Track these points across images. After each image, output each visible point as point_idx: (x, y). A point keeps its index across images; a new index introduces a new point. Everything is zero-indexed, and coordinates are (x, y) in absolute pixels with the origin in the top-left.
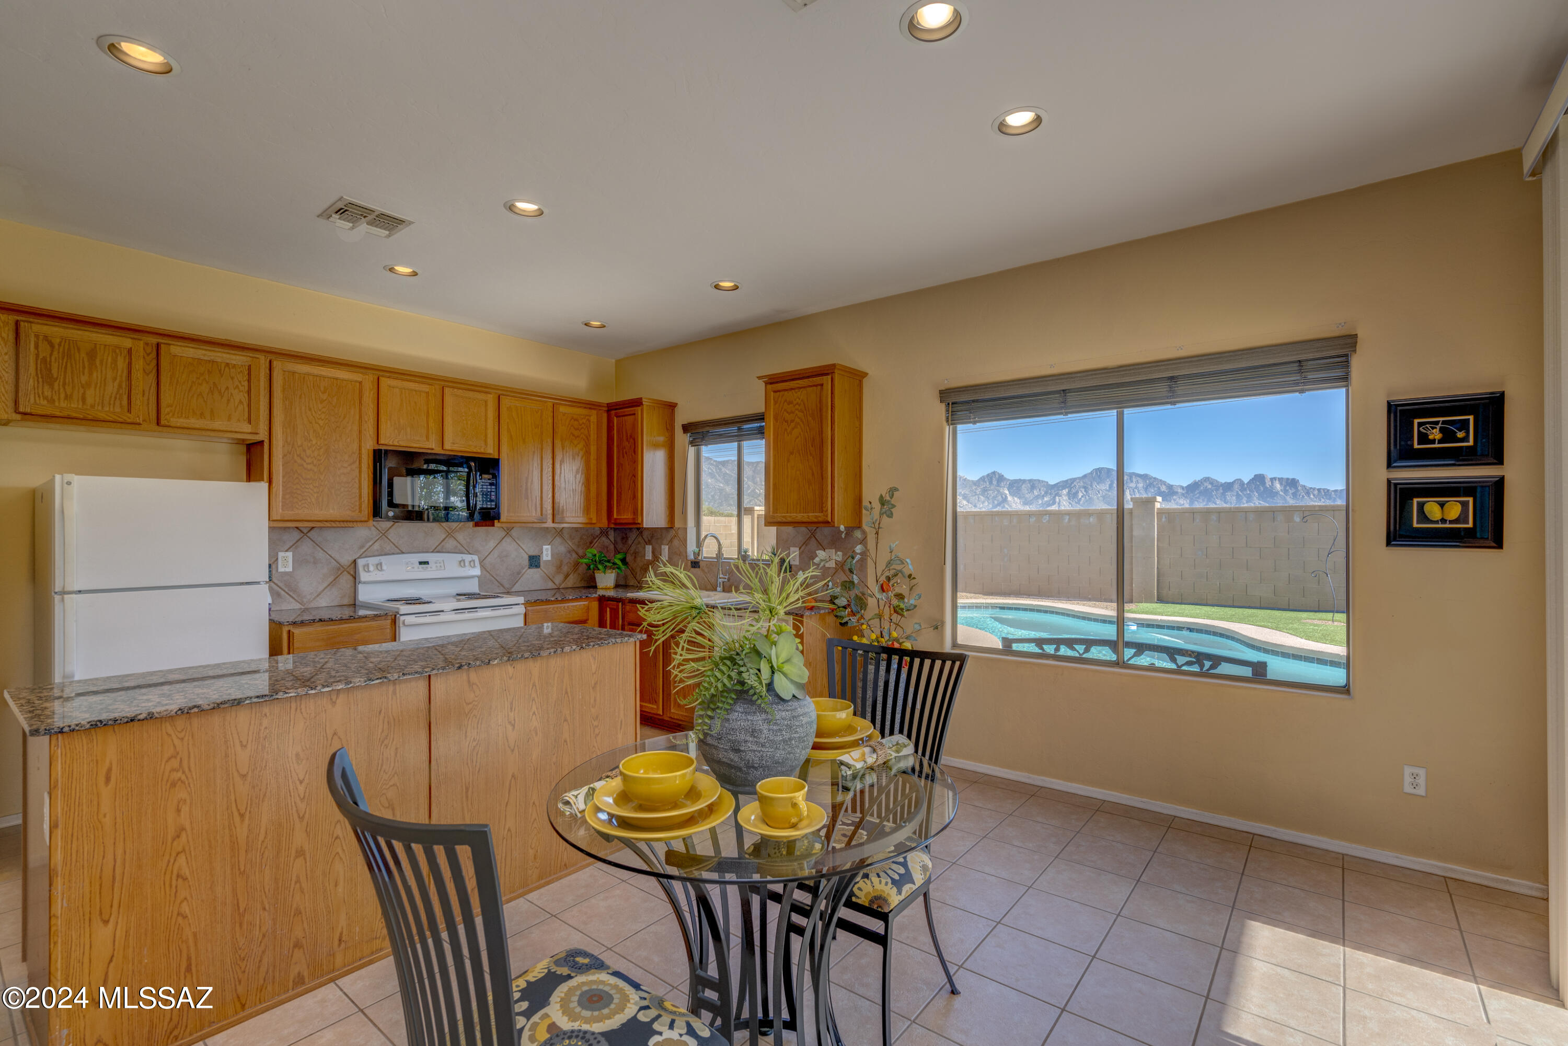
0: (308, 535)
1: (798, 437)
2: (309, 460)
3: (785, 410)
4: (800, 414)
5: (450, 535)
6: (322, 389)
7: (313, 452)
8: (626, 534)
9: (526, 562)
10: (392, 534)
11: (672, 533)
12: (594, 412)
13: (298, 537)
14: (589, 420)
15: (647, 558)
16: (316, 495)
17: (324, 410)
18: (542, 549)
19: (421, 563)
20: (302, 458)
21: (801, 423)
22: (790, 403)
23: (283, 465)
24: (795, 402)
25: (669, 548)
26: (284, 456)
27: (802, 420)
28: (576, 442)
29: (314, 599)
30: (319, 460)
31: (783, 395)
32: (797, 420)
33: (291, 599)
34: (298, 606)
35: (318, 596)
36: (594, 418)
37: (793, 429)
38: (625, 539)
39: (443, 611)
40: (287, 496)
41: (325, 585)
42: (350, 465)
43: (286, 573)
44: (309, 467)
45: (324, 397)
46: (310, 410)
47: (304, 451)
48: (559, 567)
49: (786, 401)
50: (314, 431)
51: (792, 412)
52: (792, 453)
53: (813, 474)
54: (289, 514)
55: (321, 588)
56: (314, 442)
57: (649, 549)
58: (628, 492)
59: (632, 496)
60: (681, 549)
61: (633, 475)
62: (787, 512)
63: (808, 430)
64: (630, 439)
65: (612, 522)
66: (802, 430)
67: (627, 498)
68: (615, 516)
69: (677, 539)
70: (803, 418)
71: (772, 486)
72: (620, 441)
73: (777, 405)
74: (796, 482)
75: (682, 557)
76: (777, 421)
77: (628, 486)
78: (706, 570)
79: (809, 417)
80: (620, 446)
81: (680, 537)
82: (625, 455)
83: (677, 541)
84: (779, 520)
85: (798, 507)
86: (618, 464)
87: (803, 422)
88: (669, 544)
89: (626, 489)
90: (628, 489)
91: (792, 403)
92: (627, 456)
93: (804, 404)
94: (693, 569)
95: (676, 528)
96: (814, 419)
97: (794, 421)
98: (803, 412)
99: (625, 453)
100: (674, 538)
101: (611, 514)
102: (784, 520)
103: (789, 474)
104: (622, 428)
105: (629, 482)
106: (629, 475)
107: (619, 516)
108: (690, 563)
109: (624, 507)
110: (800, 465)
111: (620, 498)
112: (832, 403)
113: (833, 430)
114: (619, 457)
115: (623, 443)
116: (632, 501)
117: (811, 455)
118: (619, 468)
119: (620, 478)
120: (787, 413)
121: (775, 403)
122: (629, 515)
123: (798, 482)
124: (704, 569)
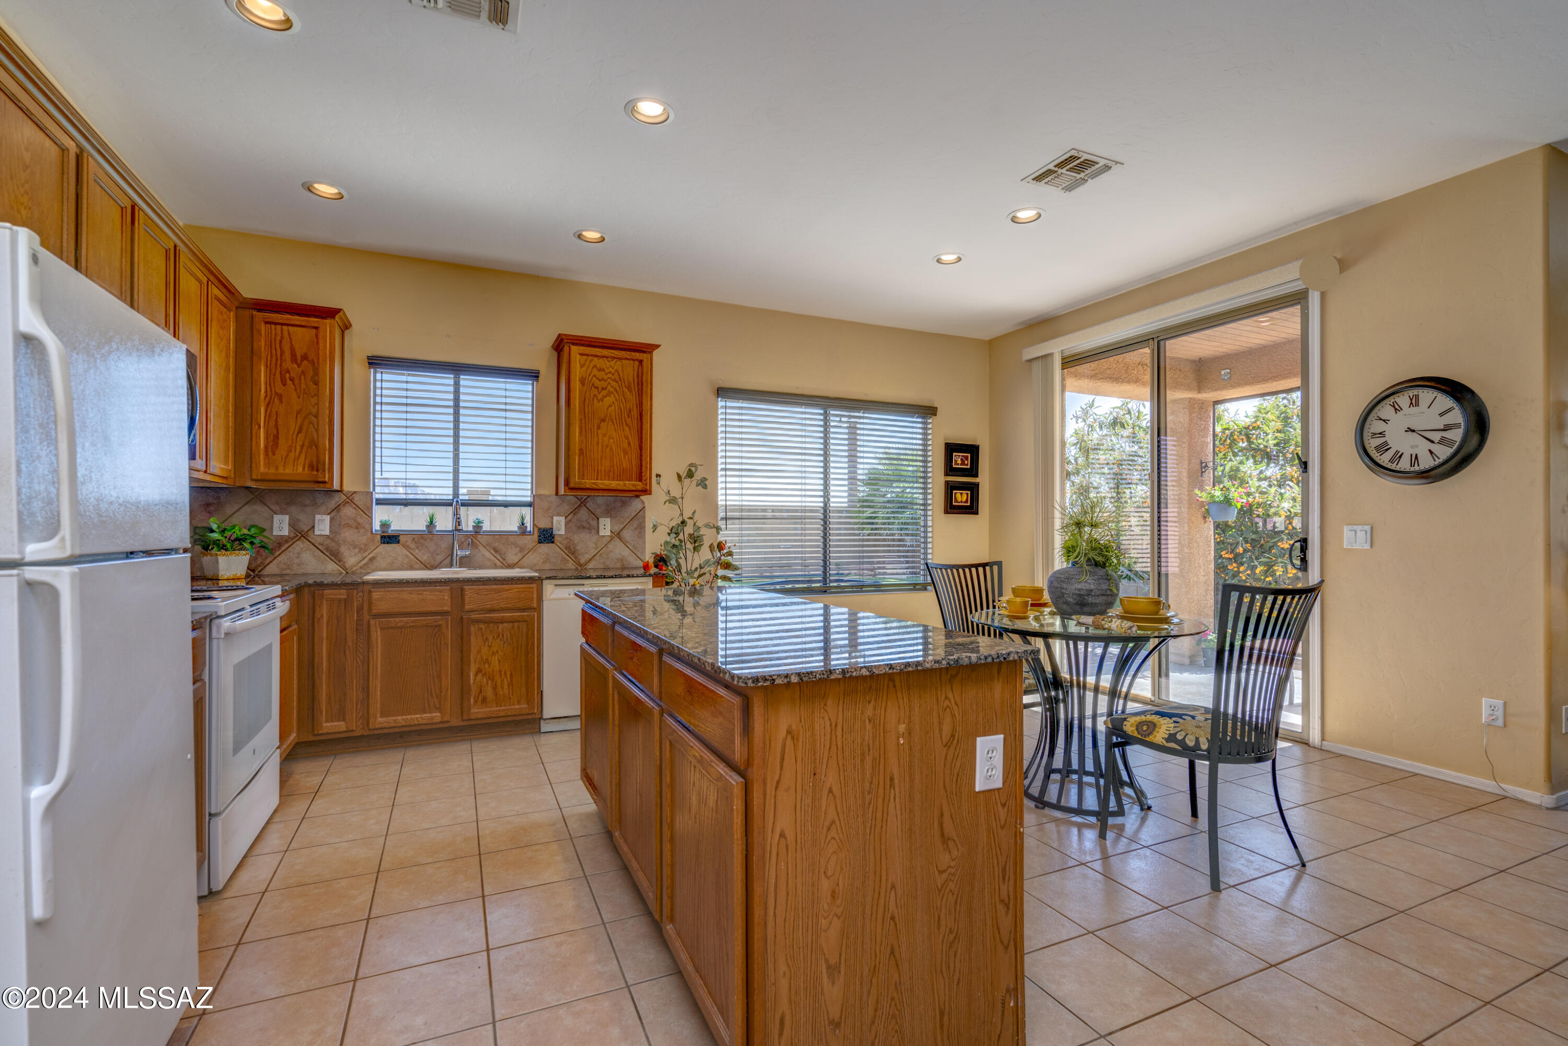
1: (610, 406)
3: (594, 376)
4: (613, 383)
11: (340, 498)
12: (231, 306)
14: (229, 317)
15: (275, 533)
21: (615, 393)
22: (600, 370)
24: (607, 371)
25: (332, 520)
27: (615, 390)
28: (220, 348)
31: (591, 361)
32: (612, 389)
36: (232, 316)
37: (605, 397)
49: (595, 366)
51: (603, 379)
52: (604, 421)
53: (629, 444)
57: (282, 519)
58: (297, 436)
59: (307, 443)
60: (360, 520)
61: (310, 413)
62: (597, 479)
63: (623, 401)
64: (302, 361)
65: (254, 477)
66: (616, 400)
67: (294, 445)
68: (262, 469)
69: (352, 506)
70: (617, 388)
71: (577, 451)
72: (277, 360)
73: (584, 369)
74: (608, 450)
75: (362, 531)
76: (583, 385)
77: (297, 428)
78: (413, 546)
79: (624, 389)
80: (276, 368)
81: (358, 503)
82: (289, 382)
83: (351, 509)
84: (588, 486)
85: (611, 474)
86: (269, 393)
87: (617, 392)
88: (333, 514)
89: (292, 432)
90: (296, 432)
91: (603, 370)
92: (293, 384)
93: (619, 375)
94: (386, 545)
95: (349, 492)
96: (630, 391)
97: (606, 389)
98: (617, 382)
99: (288, 379)
100: (344, 505)
101: (254, 465)
102: (595, 487)
103: (600, 441)
104: (281, 342)
105: (299, 423)
106: (298, 412)
107: (272, 470)
108: (379, 537)
109: (286, 457)
110: (614, 433)
111: (276, 444)
112: (651, 381)
113: (651, 405)
114: (272, 384)
115: (284, 364)
116: (307, 450)
117: (627, 425)
118: (271, 399)
119: (277, 414)
120: (598, 379)
121: (582, 366)
122: (300, 469)
123: (611, 450)
124: (408, 544)
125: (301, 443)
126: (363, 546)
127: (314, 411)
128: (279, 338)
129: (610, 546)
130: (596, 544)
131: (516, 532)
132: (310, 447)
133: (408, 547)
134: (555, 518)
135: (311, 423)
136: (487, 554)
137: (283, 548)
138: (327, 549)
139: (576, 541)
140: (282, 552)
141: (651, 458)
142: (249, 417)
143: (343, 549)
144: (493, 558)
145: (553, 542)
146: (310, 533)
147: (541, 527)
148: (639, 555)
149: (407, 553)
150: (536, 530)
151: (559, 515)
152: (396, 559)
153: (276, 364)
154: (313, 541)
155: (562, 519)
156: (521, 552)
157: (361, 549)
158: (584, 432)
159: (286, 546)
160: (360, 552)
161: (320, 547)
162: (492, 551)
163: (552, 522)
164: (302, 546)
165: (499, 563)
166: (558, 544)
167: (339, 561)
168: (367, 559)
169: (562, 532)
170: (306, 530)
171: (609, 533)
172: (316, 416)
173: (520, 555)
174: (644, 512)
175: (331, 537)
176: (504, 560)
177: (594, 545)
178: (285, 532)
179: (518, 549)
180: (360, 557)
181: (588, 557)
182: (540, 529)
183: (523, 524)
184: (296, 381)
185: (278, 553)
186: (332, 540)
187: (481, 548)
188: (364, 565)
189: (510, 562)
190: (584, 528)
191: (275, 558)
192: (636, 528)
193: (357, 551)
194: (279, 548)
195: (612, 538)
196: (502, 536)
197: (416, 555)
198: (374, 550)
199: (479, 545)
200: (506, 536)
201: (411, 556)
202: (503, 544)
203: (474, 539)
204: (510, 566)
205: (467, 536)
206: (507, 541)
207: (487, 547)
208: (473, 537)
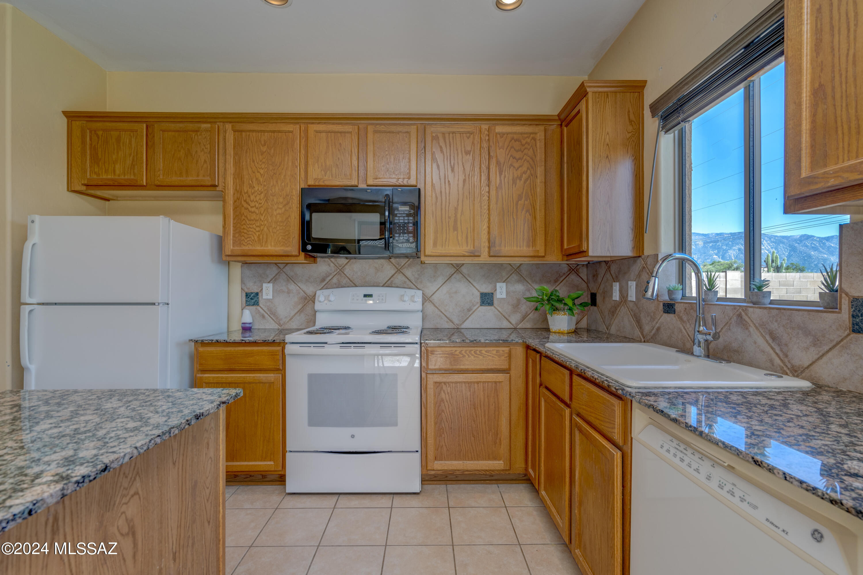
0: (284, 270)
2: (252, 204)
5: (399, 271)
6: (263, 143)
7: (256, 197)
8: (596, 271)
9: (478, 299)
10: (348, 271)
11: (640, 263)
12: (542, 128)
13: (277, 272)
14: (534, 139)
15: (614, 299)
16: (257, 234)
17: (264, 160)
18: (496, 286)
19: (365, 296)
20: (247, 203)
23: (233, 210)
25: (637, 285)
26: (235, 202)
28: (516, 165)
29: (288, 322)
30: (260, 204)
33: (272, 320)
34: (277, 327)
35: (290, 319)
36: (540, 136)
38: (595, 276)
39: (326, 343)
40: (237, 235)
41: (296, 311)
42: (285, 206)
43: (269, 300)
44: (253, 209)
45: (264, 149)
46: (253, 161)
47: (249, 196)
48: (516, 307)
50: (257, 179)
54: (238, 249)
55: (293, 313)
56: (256, 189)
57: (616, 287)
61: (579, 190)
68: (566, 246)
69: (646, 272)
77: (576, 206)
78: (685, 318)
80: (569, 160)
81: (649, 268)
83: (646, 274)
88: (637, 279)
89: (574, 211)
94: (666, 315)
101: (564, 244)
108: (661, 305)
109: (573, 234)
118: (568, 187)
119: (570, 199)
124: (681, 315)
126: (652, 315)
127: (580, 186)
131: (815, 304)
133: (682, 319)
135: (580, 199)
136: (760, 341)
137: (617, 312)
138: (635, 315)
140: (617, 316)
143: (642, 316)
144: (768, 349)
146: (627, 298)
147: (856, 294)
149: (681, 326)
150: (846, 302)
152: (673, 332)
154: (629, 307)
156: (814, 345)
157: (651, 317)
160: (651, 320)
161: (632, 313)
162: (768, 337)
164: (624, 310)
165: (777, 361)
167: (640, 328)
168: (655, 329)
170: (625, 296)
173: (812, 354)
175: (637, 302)
176: (787, 356)
178: (618, 297)
179: (809, 340)
180: (651, 326)
182: (853, 300)
185: (615, 316)
186: (637, 306)
187: (752, 329)
188: (654, 334)
189: (796, 362)
191: (615, 320)
193: (649, 319)
196: (782, 311)
197: (687, 330)
198: (659, 319)
199: (750, 326)
200: (788, 312)
201: (684, 331)
202: (783, 326)
203: (743, 313)
204: (796, 371)
205: (735, 309)
206: (791, 321)
207: (760, 330)
208: (743, 310)
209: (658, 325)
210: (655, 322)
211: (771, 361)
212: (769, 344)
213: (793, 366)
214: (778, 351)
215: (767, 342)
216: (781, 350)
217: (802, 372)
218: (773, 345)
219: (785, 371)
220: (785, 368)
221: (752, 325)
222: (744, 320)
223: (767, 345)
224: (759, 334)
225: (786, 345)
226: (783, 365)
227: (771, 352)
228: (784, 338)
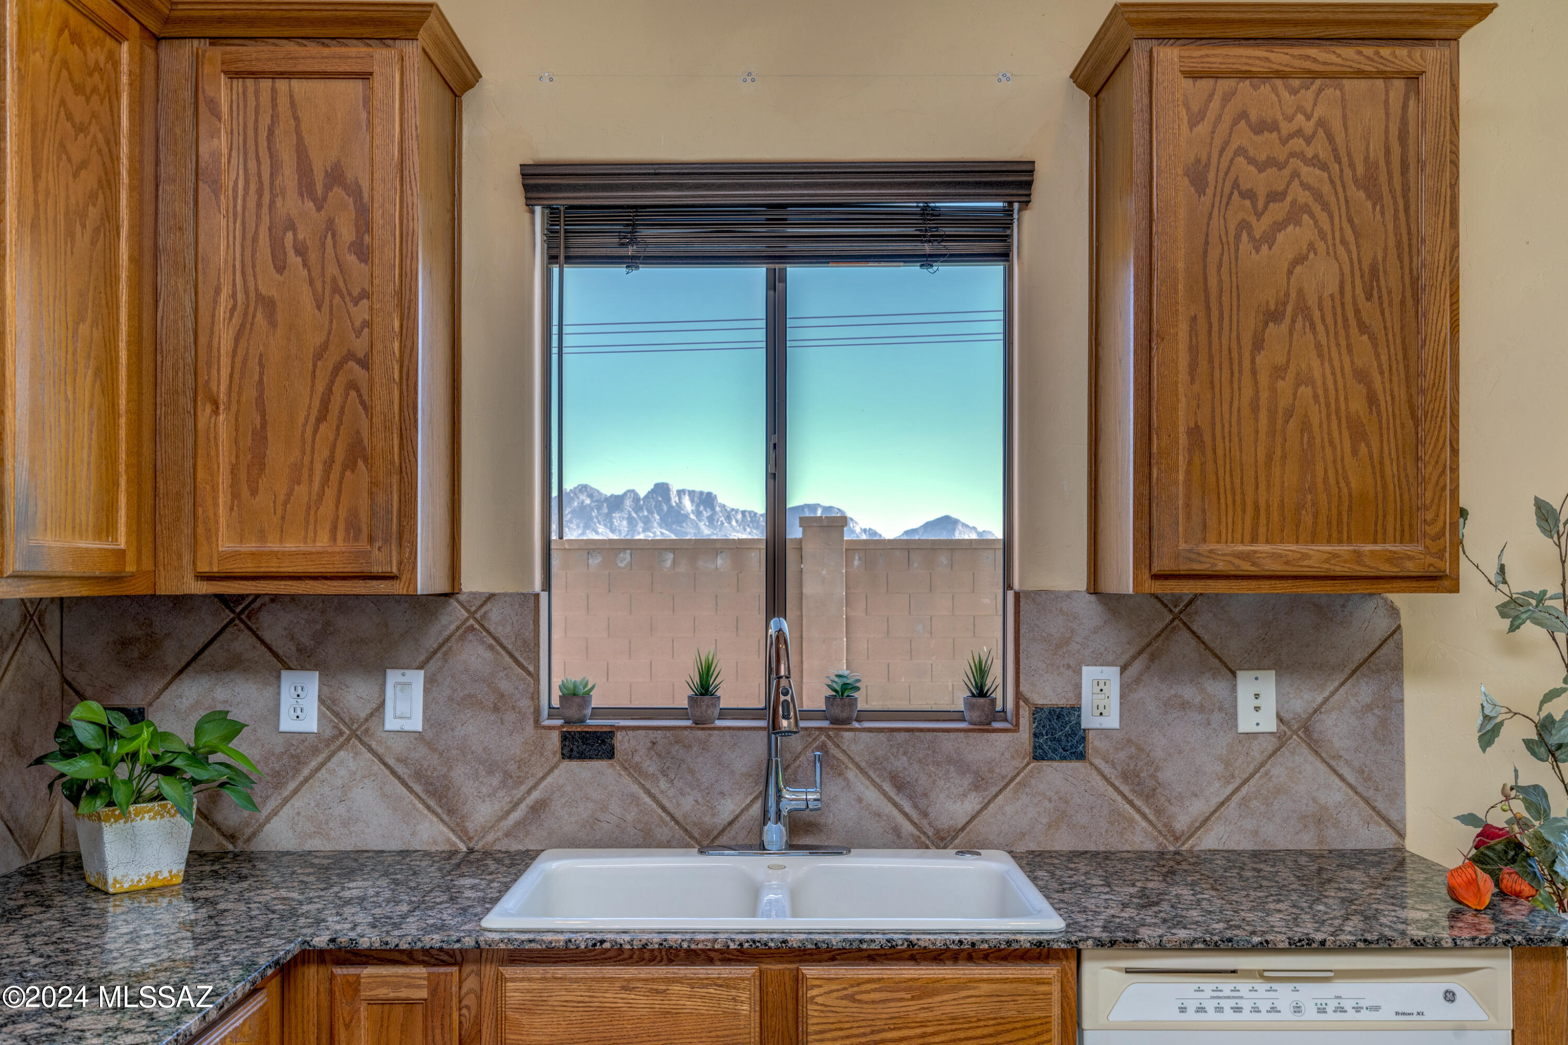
1: (1301, 260)
3: (1241, 152)
4: (1310, 174)
11: (452, 615)
14: (114, 63)
15: (284, 727)
21: (1317, 208)
22: (1262, 127)
24: (1286, 128)
25: (430, 683)
27: (1318, 196)
31: (1227, 98)
32: (1304, 197)
37: (1280, 226)
49: (1244, 115)
51: (1272, 162)
52: (1274, 316)
53: (1372, 400)
57: (303, 686)
58: (316, 431)
59: (340, 455)
60: (504, 685)
61: (351, 356)
62: (1254, 540)
63: (1350, 236)
64: (328, 188)
65: (203, 568)
66: (1323, 236)
67: (307, 460)
68: (225, 543)
69: (482, 642)
70: (1326, 189)
71: (1183, 440)
72: (260, 192)
73: (1203, 129)
74: (1292, 424)
75: (511, 717)
76: (1201, 191)
77: (316, 403)
78: (651, 767)
79: (1352, 188)
80: (258, 216)
81: (499, 631)
82: (294, 260)
83: (481, 650)
84: (1221, 567)
85: (1307, 518)
86: (240, 297)
87: (1325, 207)
88: (433, 665)
89: (301, 420)
90: (312, 420)
91: (1273, 127)
92: (305, 264)
93: (1330, 138)
94: (574, 765)
95: (474, 595)
96: (1375, 197)
97: (1284, 194)
98: (1324, 167)
99: (291, 253)
100: (462, 638)
101: (200, 530)
102: (1247, 567)
103: (1264, 395)
104: (271, 132)
105: (320, 388)
106: (319, 355)
107: (250, 546)
108: (555, 737)
109: (286, 503)
110: (1316, 363)
111: (259, 462)
112: (1455, 152)
113: (1455, 246)
114: (249, 271)
115: (279, 202)
116: (342, 474)
117: (1363, 328)
118: (245, 315)
119: (261, 365)
120: (1252, 161)
121: (1195, 120)
122: (323, 542)
123: (1306, 426)
124: (637, 759)
125: (326, 453)
126: (512, 767)
127: (360, 345)
128: (265, 121)
129: (1278, 771)
130: (1227, 764)
131: (959, 716)
132: (350, 464)
133: (638, 768)
134: (1089, 674)
135: (352, 385)
136: (871, 795)
137: (306, 772)
138: (418, 775)
139: (1159, 753)
140: (302, 784)
141: (1455, 452)
142: (190, 379)
143: (460, 774)
144: (889, 809)
145: (1081, 756)
146: (372, 724)
147: (1040, 701)
148: (1380, 805)
149: (635, 788)
150: (1025, 713)
151: (1099, 660)
152: (604, 808)
153: (259, 205)
154: (381, 750)
155: (1112, 674)
156: (976, 787)
157: (507, 775)
158: (1203, 365)
159: (314, 764)
160: (503, 783)
161: (401, 770)
162: (887, 787)
163: (1078, 687)
164: (352, 765)
165: (907, 828)
166: (1098, 761)
167: (450, 812)
168: (523, 807)
169: (1112, 721)
170: (363, 715)
171: (1270, 725)
172: (365, 364)
173: (971, 804)
174: (1399, 647)
175: (429, 735)
176: (925, 815)
177: (1219, 768)
178: (310, 723)
179: (967, 781)
180: (503, 800)
181: (1198, 808)
182: (1037, 711)
183: (981, 692)
184: (313, 256)
185: (292, 786)
186: (431, 746)
187: (852, 774)
188: (518, 824)
189: (944, 823)
190: (1184, 706)
191: (286, 801)
192: (1369, 708)
193: (495, 781)
194: (297, 771)
195: (1281, 740)
196: (917, 734)
197: (660, 797)
198: (543, 778)
199: (847, 767)
200: (929, 736)
201: (647, 800)
202: (920, 761)
203: (829, 744)
204: (943, 839)
205: (809, 735)
206: (934, 752)
207: (871, 773)
208: (829, 737)
209: (536, 795)
210: (523, 788)
211: (896, 831)
212: (890, 799)
213: (937, 832)
214: (908, 808)
215: (885, 794)
216: (916, 807)
217: (954, 838)
218: (897, 799)
219: (923, 842)
220: (923, 838)
221: (850, 765)
222: (834, 757)
223: (886, 801)
224: (867, 783)
225: (925, 795)
226: (918, 833)
227: (895, 812)
228: (920, 782)
